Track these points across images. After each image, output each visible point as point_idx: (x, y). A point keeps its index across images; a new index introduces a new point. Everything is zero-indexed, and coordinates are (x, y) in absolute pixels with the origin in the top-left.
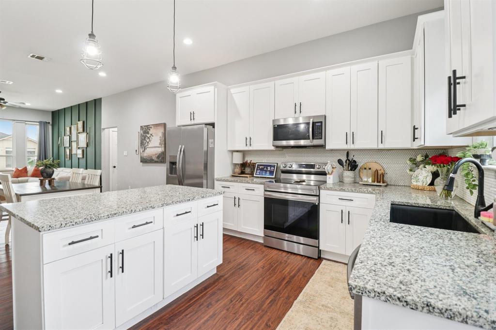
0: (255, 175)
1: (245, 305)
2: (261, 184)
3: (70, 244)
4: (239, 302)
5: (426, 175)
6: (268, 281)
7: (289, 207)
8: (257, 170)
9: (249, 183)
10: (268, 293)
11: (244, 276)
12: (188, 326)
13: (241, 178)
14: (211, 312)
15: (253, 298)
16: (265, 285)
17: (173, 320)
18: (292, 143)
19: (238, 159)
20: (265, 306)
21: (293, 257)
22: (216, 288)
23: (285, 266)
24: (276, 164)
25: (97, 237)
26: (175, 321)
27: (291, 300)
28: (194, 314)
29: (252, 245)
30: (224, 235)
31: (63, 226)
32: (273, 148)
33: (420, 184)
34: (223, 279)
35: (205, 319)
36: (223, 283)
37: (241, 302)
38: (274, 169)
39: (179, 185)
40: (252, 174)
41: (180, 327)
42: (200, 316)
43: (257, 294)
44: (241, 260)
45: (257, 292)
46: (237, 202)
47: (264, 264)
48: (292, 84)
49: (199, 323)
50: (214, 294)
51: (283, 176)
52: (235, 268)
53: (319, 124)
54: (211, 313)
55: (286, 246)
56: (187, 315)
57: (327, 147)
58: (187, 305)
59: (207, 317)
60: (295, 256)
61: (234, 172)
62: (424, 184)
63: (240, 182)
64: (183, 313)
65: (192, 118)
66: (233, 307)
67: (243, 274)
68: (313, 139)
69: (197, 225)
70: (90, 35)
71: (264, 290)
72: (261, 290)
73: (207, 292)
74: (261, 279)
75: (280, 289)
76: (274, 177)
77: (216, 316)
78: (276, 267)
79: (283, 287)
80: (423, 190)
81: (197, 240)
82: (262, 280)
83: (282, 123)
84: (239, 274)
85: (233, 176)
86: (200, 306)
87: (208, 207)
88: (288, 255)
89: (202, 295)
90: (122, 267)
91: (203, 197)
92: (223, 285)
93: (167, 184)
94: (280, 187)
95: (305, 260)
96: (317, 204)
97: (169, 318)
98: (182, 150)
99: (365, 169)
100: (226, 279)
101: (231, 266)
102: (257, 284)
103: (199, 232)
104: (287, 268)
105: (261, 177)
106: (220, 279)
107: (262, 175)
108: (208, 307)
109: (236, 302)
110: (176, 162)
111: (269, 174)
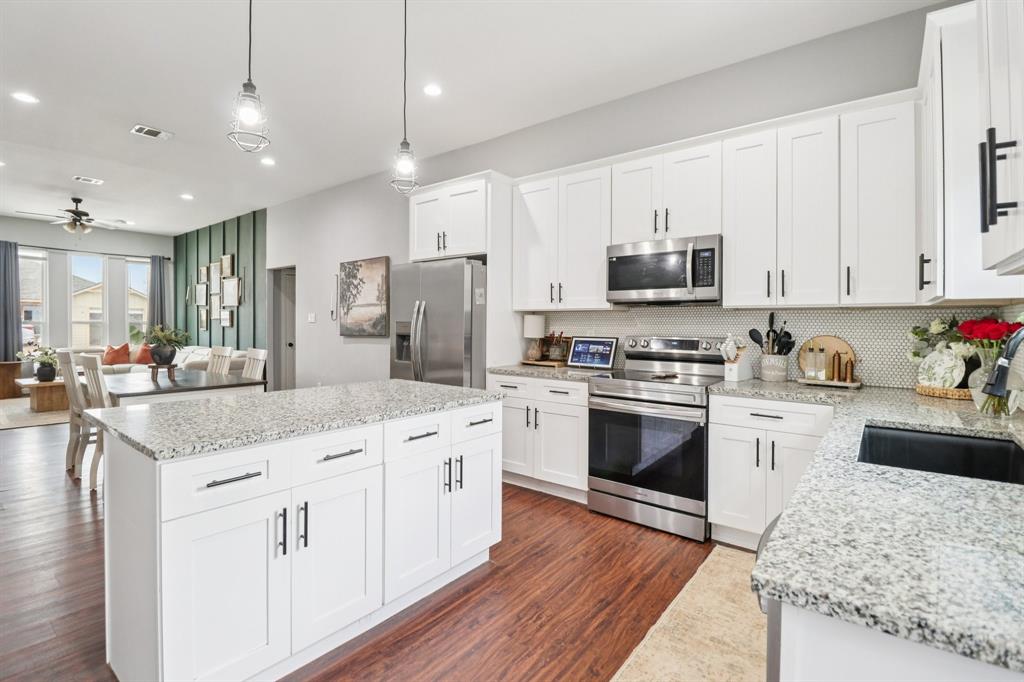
0: (569, 363)
1: (546, 628)
2: (583, 380)
3: (209, 486)
4: (534, 622)
5: (952, 364)
6: (597, 583)
7: (643, 430)
9: (557, 378)
10: (594, 606)
11: (545, 570)
12: (430, 661)
13: (541, 369)
14: (477, 636)
15: (564, 614)
16: (589, 590)
17: (401, 648)
18: (650, 294)
19: (535, 329)
20: (588, 632)
21: (650, 535)
22: (488, 589)
23: (632, 553)
24: (615, 341)
25: (259, 474)
26: (406, 650)
27: (644, 622)
28: (442, 640)
29: (564, 508)
30: (505, 486)
31: (197, 450)
32: (608, 306)
33: (937, 384)
34: (501, 574)
35: (466, 649)
36: (503, 582)
37: (539, 622)
38: (610, 351)
39: (416, 379)
40: (563, 360)
41: (415, 663)
42: (455, 643)
43: (573, 607)
44: (539, 538)
45: (572, 603)
46: (532, 418)
47: (588, 547)
48: (650, 170)
49: (453, 658)
50: (484, 601)
51: (631, 365)
52: (528, 552)
53: (707, 254)
54: (477, 641)
55: (639, 514)
56: (429, 640)
57: (727, 303)
58: (431, 620)
59: (469, 646)
60: (654, 534)
61: (526, 357)
62: (947, 385)
63: (538, 377)
64: (421, 635)
65: (441, 246)
66: (522, 631)
67: (545, 566)
68: (694, 285)
69: (450, 460)
70: (245, 85)
71: (587, 600)
72: (581, 600)
73: (470, 598)
74: (581, 577)
75: (620, 599)
76: (610, 366)
77: (487, 645)
78: (613, 554)
79: (627, 596)
80: (943, 397)
81: (450, 491)
82: (583, 579)
83: (629, 252)
84: (535, 565)
85: (524, 364)
86: (455, 624)
87: (472, 424)
88: (640, 532)
89: (459, 602)
90: (305, 537)
91: (462, 405)
92: (502, 586)
93: (392, 377)
94: (625, 389)
95: (676, 542)
96: (702, 425)
97: (395, 644)
98: (422, 310)
99: (811, 350)
100: (507, 574)
101: (519, 547)
102: (573, 587)
103: (454, 474)
104: (637, 557)
105: (582, 367)
106: (496, 573)
107: (586, 362)
108: (471, 627)
109: (528, 620)
110: (409, 336)
111: (599, 361)
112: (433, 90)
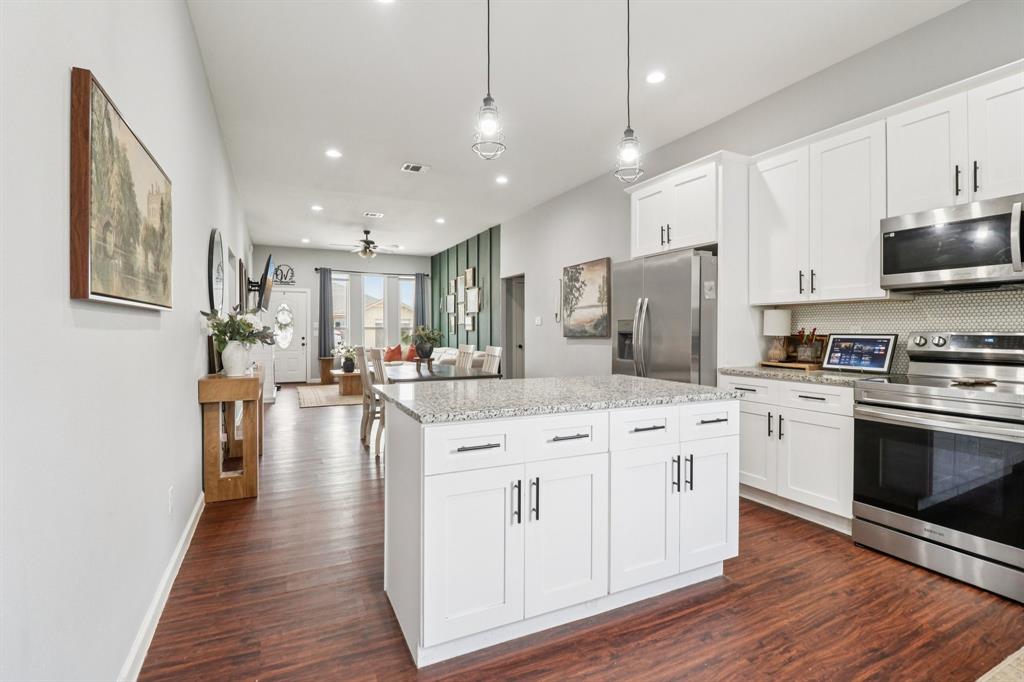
0: (825, 365)
1: (797, 664)
2: (846, 384)
3: (459, 450)
4: (782, 653)
6: (867, 628)
7: (935, 449)
8: (832, 351)
9: (809, 381)
10: (864, 654)
11: (794, 600)
12: (658, 663)
13: (787, 372)
14: (710, 651)
15: (820, 654)
16: (856, 634)
17: (628, 642)
18: (946, 276)
19: (778, 325)
21: (946, 586)
22: (724, 606)
23: (919, 602)
24: (892, 338)
25: (498, 445)
26: (632, 645)
28: (671, 645)
29: (818, 535)
30: (742, 500)
31: (450, 418)
32: (882, 294)
34: (739, 592)
35: (698, 661)
36: (740, 602)
37: (788, 655)
38: (886, 351)
39: (639, 375)
40: (817, 362)
41: (642, 660)
42: (686, 652)
43: (834, 648)
44: (786, 563)
45: (831, 644)
46: (775, 426)
47: (854, 585)
48: (947, 115)
49: (683, 666)
50: (717, 616)
51: (915, 368)
52: (771, 576)
54: (711, 656)
55: (924, 554)
56: (656, 641)
58: (658, 622)
59: (702, 659)
60: (953, 586)
61: (766, 357)
63: (783, 379)
64: (648, 634)
65: (665, 239)
66: (766, 660)
67: (793, 595)
69: (679, 457)
70: (485, 100)
71: (852, 645)
72: (845, 642)
73: (701, 610)
74: (843, 617)
75: (902, 654)
76: (885, 369)
77: (722, 664)
78: (892, 599)
79: (912, 652)
81: (679, 490)
82: (847, 620)
83: (909, 224)
84: (781, 592)
85: (764, 366)
86: (684, 633)
87: (703, 422)
88: (930, 580)
89: (688, 611)
90: (537, 510)
91: (692, 400)
92: (740, 605)
93: (613, 373)
94: (907, 395)
95: (987, 603)
97: (621, 635)
98: (645, 308)
100: (747, 594)
101: (761, 568)
102: (832, 627)
103: (683, 475)
104: (927, 610)
105: (843, 370)
106: (732, 591)
107: (849, 364)
108: (703, 640)
109: (774, 649)
110: (631, 334)
111: (868, 363)
112: (656, 77)
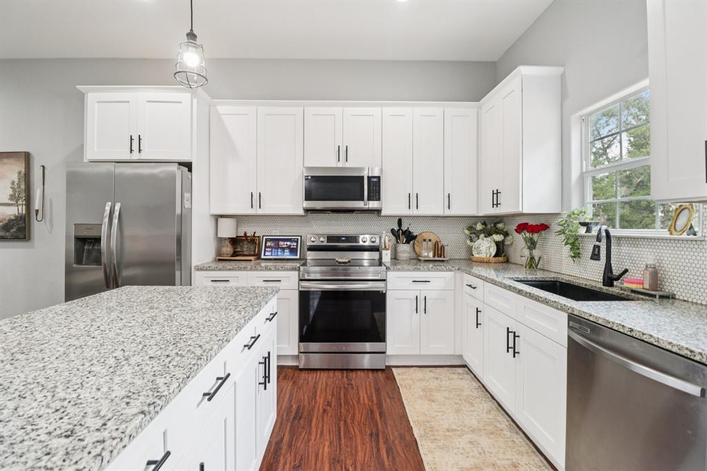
0: (263, 257)
2: (294, 269)
5: (489, 245)
8: (266, 247)
9: (270, 270)
11: (314, 429)
19: (228, 230)
20: (386, 463)
24: (299, 238)
27: (408, 438)
32: (301, 212)
33: (483, 255)
38: (297, 246)
40: (256, 255)
47: (325, 398)
48: (332, 117)
53: (375, 180)
57: (384, 213)
61: (219, 253)
62: (488, 256)
63: (251, 269)
65: (135, 149)
68: (369, 199)
71: (362, 439)
74: (342, 423)
76: (298, 257)
80: (488, 262)
81: (265, 388)
85: (219, 260)
88: (345, 374)
96: (384, 292)
99: (425, 240)
102: (345, 434)
105: (275, 259)
107: (277, 255)
110: (100, 239)
111: (288, 253)
